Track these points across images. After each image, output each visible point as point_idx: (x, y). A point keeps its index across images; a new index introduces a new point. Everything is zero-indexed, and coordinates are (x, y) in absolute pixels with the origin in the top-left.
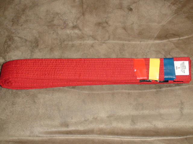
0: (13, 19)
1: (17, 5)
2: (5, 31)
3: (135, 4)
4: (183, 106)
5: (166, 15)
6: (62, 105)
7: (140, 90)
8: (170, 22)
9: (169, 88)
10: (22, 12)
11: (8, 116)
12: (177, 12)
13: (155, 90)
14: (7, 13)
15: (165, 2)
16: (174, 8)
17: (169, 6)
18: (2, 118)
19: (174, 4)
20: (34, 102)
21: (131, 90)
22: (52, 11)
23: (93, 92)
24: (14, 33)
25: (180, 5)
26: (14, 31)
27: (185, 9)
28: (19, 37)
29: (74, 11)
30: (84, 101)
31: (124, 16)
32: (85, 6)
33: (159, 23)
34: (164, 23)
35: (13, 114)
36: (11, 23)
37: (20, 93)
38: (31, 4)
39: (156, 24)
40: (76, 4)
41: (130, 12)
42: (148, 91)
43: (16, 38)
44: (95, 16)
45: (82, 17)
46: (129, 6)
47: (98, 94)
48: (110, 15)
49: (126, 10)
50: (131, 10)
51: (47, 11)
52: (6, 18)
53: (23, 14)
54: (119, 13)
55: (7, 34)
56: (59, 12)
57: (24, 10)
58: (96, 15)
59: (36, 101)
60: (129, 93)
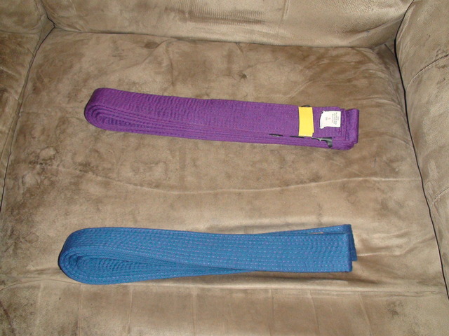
0: (69, 94)
1: (75, 74)
2: (57, 110)
3: (251, 69)
4: (321, 212)
5: (295, 83)
6: (139, 213)
7: (256, 188)
8: (302, 92)
9: (301, 185)
10: (82, 84)
11: (58, 231)
12: (312, 79)
13: (279, 189)
14: (60, 85)
15: (296, 65)
16: (309, 73)
17: (302, 70)
18: (50, 234)
19: (309, 68)
20: (98, 209)
21: (242, 189)
22: (126, 81)
23: (186, 193)
24: (70, 113)
25: (317, 69)
26: (70, 110)
27: (326, 75)
28: (78, 119)
29: (159, 79)
30: (172, 206)
31: (233, 86)
32: (176, 73)
33: (285, 94)
34: (293, 94)
35: (66, 228)
36: (67, 99)
37: (77, 197)
38: (96, 72)
39: (281, 95)
40: (163, 70)
41: (243, 79)
42: (269, 189)
43: (74, 120)
44: (190, 86)
45: (171, 88)
46: (241, 71)
47: (193, 195)
48: (212, 84)
49: (237, 77)
50: (244, 76)
51: (120, 80)
52: (58, 94)
53: (85, 85)
54: (226, 82)
55: (59, 114)
56: (137, 80)
57: (85, 81)
58: (192, 85)
59: (101, 208)
60: (240, 194)
